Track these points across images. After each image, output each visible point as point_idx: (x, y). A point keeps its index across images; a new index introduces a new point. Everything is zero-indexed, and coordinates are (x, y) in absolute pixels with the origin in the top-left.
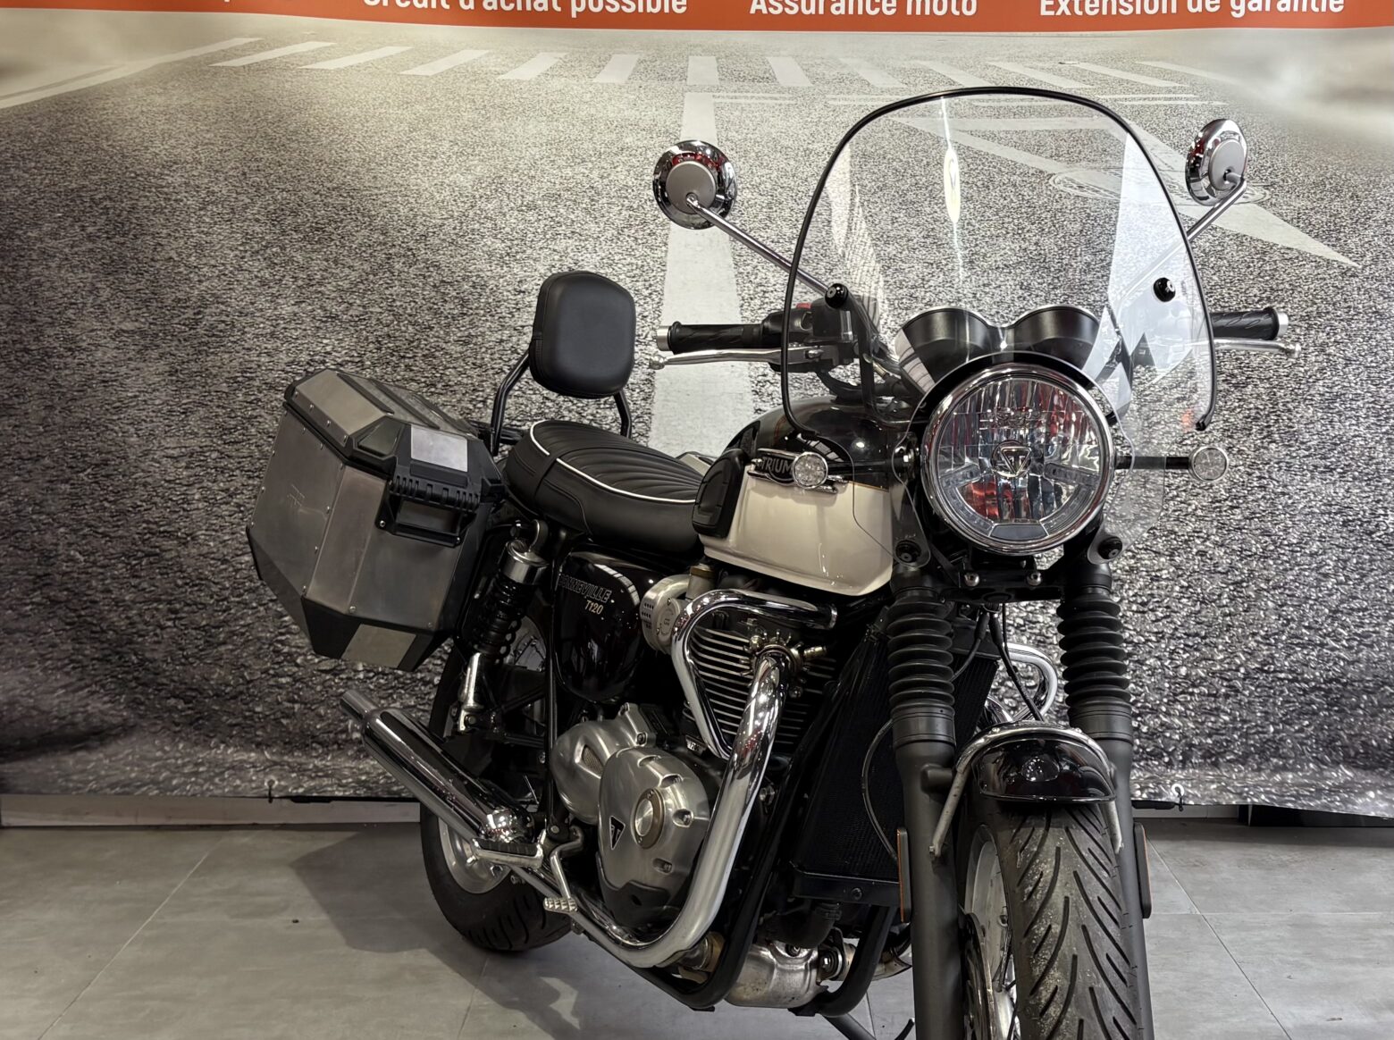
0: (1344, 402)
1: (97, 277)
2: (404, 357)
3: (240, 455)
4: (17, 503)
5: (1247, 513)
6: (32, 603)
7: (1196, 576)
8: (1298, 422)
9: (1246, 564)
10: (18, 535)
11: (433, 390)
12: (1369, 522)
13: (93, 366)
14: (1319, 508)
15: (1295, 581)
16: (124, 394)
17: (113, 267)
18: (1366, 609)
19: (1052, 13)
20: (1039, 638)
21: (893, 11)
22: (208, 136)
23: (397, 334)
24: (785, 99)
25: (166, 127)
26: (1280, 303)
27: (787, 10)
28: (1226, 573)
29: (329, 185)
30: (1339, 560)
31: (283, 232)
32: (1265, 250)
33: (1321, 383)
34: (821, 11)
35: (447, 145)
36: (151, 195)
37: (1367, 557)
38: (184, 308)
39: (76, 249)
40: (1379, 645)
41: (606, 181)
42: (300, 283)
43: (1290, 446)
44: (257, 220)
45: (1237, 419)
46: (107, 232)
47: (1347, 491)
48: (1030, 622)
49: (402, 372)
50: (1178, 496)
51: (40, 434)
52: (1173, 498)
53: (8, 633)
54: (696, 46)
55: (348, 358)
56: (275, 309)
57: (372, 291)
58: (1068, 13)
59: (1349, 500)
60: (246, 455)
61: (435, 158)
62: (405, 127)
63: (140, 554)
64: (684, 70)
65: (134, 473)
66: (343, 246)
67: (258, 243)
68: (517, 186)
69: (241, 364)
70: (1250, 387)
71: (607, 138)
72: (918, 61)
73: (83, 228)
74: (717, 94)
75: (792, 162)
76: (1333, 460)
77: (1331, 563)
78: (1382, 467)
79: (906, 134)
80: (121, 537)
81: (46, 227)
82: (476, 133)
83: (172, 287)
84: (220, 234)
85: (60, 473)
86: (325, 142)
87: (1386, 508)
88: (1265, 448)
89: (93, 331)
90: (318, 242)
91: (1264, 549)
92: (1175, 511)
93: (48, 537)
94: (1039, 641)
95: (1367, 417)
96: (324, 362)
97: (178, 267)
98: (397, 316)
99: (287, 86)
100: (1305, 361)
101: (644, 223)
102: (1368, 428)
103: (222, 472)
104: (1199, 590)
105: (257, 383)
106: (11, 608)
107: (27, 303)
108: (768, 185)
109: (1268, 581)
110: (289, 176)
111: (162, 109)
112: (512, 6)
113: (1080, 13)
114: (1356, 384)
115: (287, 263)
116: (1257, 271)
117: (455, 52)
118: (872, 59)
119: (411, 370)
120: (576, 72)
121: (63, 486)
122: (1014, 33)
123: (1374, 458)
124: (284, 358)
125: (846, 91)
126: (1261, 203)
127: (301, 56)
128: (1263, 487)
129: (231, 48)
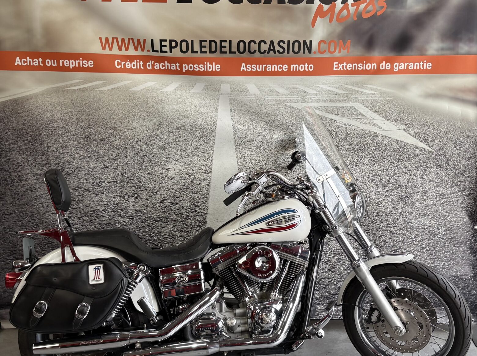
0: (429, 194)
1: (28, 157)
2: (130, 179)
3: (77, 212)
4: (4, 228)
5: (398, 228)
6: (10, 259)
7: (382, 248)
8: (415, 200)
9: (398, 244)
10: (5, 238)
11: (140, 189)
12: (437, 231)
13: (28, 185)
14: (421, 227)
15: (413, 250)
16: (38, 194)
17: (33, 154)
18: (435, 258)
19: (337, 69)
20: (332, 266)
21: (287, 70)
22: (65, 111)
23: (128, 172)
24: (252, 97)
25: (51, 108)
26: (409, 162)
27: (253, 70)
28: (392, 247)
29: (106, 126)
30: (427, 243)
31: (91, 141)
32: (405, 145)
33: (422, 187)
34: (263, 70)
35: (144, 113)
36: (47, 131)
37: (436, 242)
38: (58, 166)
39: (21, 148)
40: (439, 270)
41: (195, 123)
42: (96, 157)
43: (412, 207)
44: (82, 138)
45: (396, 199)
46: (31, 142)
47: (430, 222)
48: (330, 261)
49: (130, 184)
50: (377, 222)
51: (11, 206)
52: (375, 223)
53: (3, 269)
54: (223, 81)
55: (112, 180)
56: (88, 166)
57: (120, 159)
58: (342, 69)
59: (430, 224)
60: (78, 212)
61: (140, 117)
62: (130, 108)
63: (45, 243)
64: (220, 88)
65: (42, 219)
66: (111, 145)
67: (82, 145)
68: (167, 125)
69: (77, 183)
70: (399, 188)
71: (195, 109)
72: (294, 85)
73: (23, 141)
74: (230, 96)
75: (254, 117)
76: (425, 211)
77: (425, 244)
78: (441, 214)
79: (290, 108)
80: (38, 238)
81: (11, 141)
82: (153, 109)
83: (53, 160)
84: (70, 142)
85: (18, 219)
86: (105, 113)
87: (442, 227)
88: (404, 208)
89: (27, 174)
90: (103, 144)
91: (404, 240)
92: (376, 227)
93: (15, 239)
94: (332, 267)
95: (436, 198)
96: (104, 182)
97: (56, 153)
98: (129, 166)
99: (92, 95)
100: (417, 180)
101: (207, 136)
102: (436, 201)
103: (71, 218)
104: (383, 252)
105: (83, 189)
106: (3, 261)
107: (6, 165)
108: (246, 124)
109: (405, 249)
110: (93, 124)
111: (49, 103)
112: (164, 68)
113: (346, 69)
114: (433, 188)
115: (92, 151)
116: (402, 152)
117: (146, 83)
118: (280, 85)
119: (133, 183)
120: (185, 89)
121: (19, 223)
122: (325, 76)
123: (438, 211)
124: (91, 181)
125: (271, 95)
126: (404, 130)
127: (96, 86)
128: (404, 220)
129: (73, 84)
